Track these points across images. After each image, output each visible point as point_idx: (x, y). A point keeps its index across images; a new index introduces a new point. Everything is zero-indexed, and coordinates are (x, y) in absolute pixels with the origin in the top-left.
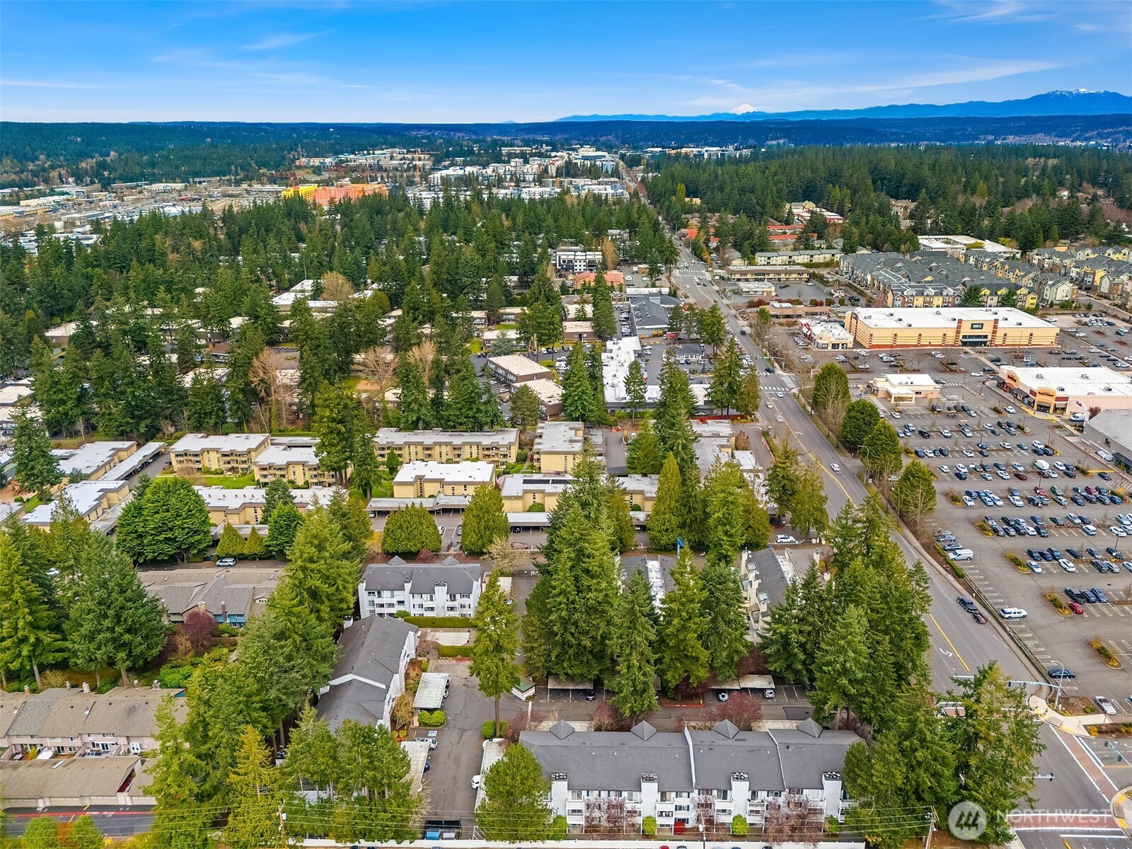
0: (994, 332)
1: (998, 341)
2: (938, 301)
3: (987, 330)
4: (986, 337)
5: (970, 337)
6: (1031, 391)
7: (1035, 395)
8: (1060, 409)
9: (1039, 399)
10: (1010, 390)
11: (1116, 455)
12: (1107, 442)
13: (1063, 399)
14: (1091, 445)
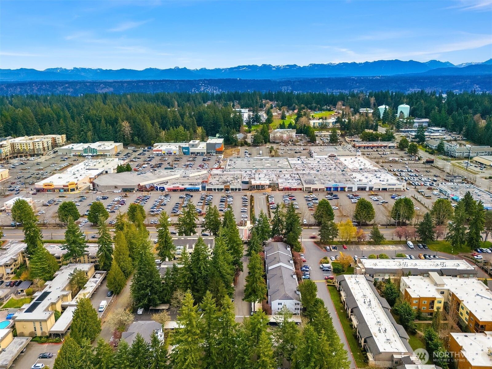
6: (64, 186)
7: (67, 186)
8: (77, 188)
9: (70, 187)
10: (48, 190)
11: (123, 189)
12: (116, 187)
13: (77, 184)
14: (108, 192)
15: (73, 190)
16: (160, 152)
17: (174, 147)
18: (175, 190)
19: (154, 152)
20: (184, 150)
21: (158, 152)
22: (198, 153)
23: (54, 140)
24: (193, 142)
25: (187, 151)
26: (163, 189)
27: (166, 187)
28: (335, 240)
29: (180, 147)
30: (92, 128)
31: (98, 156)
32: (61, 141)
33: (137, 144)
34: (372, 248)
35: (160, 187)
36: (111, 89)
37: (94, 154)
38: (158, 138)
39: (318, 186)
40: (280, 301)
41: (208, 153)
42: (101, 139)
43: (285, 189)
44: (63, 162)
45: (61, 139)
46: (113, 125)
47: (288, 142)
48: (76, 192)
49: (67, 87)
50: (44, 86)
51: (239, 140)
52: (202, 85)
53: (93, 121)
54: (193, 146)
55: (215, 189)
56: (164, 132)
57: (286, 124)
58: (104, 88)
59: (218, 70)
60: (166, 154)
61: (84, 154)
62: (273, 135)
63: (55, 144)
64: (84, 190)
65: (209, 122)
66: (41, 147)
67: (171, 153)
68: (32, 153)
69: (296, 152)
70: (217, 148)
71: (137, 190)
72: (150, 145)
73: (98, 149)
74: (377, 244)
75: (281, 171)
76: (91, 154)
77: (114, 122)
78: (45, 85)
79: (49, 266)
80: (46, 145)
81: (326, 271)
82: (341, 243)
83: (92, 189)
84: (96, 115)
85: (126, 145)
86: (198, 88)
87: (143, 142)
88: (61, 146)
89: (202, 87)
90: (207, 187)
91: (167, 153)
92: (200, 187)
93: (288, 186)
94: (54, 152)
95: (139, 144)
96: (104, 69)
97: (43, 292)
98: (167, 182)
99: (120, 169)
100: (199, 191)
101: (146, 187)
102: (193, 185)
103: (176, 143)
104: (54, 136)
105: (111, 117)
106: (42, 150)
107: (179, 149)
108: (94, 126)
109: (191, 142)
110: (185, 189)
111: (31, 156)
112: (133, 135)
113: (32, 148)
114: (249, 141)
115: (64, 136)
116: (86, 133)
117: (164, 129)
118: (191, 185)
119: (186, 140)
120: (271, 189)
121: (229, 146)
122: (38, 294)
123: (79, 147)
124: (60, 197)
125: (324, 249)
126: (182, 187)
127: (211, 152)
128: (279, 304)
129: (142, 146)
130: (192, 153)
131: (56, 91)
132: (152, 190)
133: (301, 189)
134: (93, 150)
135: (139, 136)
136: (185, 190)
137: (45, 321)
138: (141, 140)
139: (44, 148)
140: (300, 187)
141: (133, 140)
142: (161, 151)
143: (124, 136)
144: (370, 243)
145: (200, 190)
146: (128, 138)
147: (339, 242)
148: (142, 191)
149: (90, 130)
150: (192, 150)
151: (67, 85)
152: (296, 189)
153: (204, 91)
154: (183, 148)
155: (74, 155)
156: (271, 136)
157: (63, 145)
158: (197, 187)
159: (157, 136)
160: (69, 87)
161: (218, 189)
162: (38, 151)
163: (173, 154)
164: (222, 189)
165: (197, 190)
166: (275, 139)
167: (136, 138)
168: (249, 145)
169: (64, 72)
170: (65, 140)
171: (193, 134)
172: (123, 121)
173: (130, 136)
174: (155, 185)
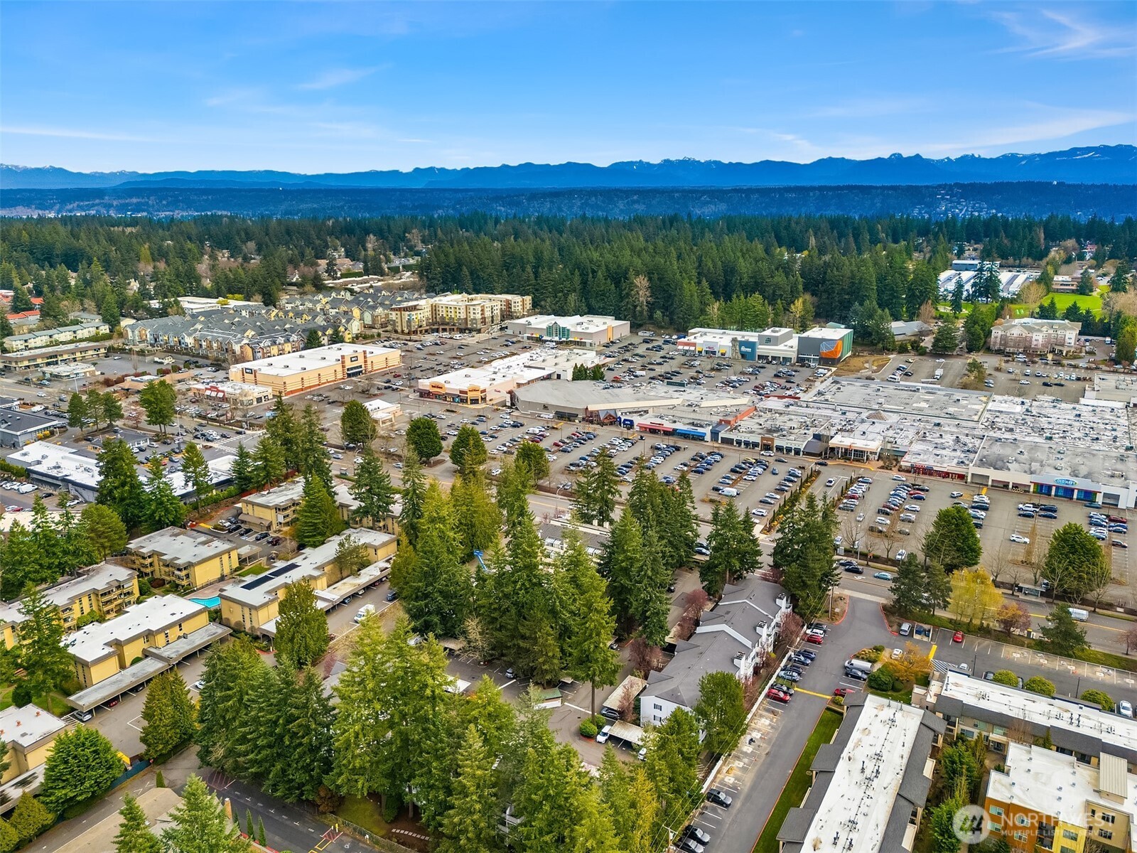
0: (366, 362)
1: (369, 368)
2: (288, 347)
3: (361, 362)
4: (361, 367)
5: (352, 369)
6: (461, 392)
7: (466, 393)
8: (484, 399)
9: (471, 395)
10: (437, 396)
11: (557, 413)
12: (545, 407)
13: (484, 391)
14: (532, 414)
15: (475, 401)
16: (692, 348)
17: (721, 340)
18: (653, 431)
19: (680, 347)
20: (743, 349)
21: (686, 348)
22: (774, 358)
23: (508, 304)
24: (773, 331)
25: (749, 350)
26: (630, 425)
27: (637, 420)
28: (939, 613)
29: (734, 340)
30: (578, 287)
31: (567, 343)
32: (520, 308)
33: (659, 326)
34: (1042, 660)
35: (625, 420)
36: (723, 207)
37: (563, 339)
38: (701, 318)
39: (1013, 475)
40: (660, 702)
41: (800, 360)
42: (592, 311)
43: (915, 470)
44: (505, 348)
45: (520, 303)
46: (617, 283)
47: (1043, 356)
48: (481, 406)
49: (634, 202)
50: (593, 199)
51: (897, 338)
52: (943, 199)
53: (585, 273)
54: (769, 340)
55: (739, 443)
56: (716, 305)
57: (1058, 306)
58: (708, 203)
59: (1010, 160)
60: (703, 353)
61: (545, 338)
62: (1000, 333)
63: (508, 314)
64: (497, 404)
65: (837, 288)
66: (479, 316)
67: (714, 353)
68: (463, 327)
69: (1045, 384)
70: (824, 350)
71: (583, 419)
72: (683, 331)
73: (572, 329)
74: (1061, 654)
75: (938, 425)
76: (557, 339)
77: (619, 277)
78: (596, 196)
79: (323, 523)
80: (488, 314)
81: (853, 676)
82: (955, 625)
83: (508, 404)
84: (591, 261)
85: (635, 328)
86: (931, 205)
87: (671, 324)
88: (518, 318)
89: (943, 203)
90: (721, 435)
91: (707, 352)
92: (707, 431)
93: (930, 462)
94: (502, 329)
95: (662, 327)
96: (726, 162)
97: (289, 563)
98: (646, 412)
99: (580, 374)
100: (703, 440)
101: (598, 416)
102: (696, 425)
103: (741, 330)
104: (509, 297)
105: (619, 266)
106: (479, 322)
107: (734, 345)
108: (584, 283)
109: (768, 332)
110: (675, 430)
111: (462, 331)
112: (652, 308)
113: (463, 316)
114: (928, 342)
115: (528, 299)
116: (566, 296)
117: (717, 299)
118: (693, 424)
119: (759, 324)
120: (881, 463)
121: (863, 348)
122: (280, 565)
123: (541, 322)
124: (448, 411)
125: (895, 627)
126: (668, 425)
127: (808, 359)
128: (656, 706)
129: (669, 331)
130: (760, 357)
131: (613, 209)
132: (611, 424)
133: (962, 477)
134: (564, 332)
135: (665, 309)
136: (673, 433)
137: (256, 608)
138: (667, 319)
139: (484, 318)
140: (960, 470)
141: (651, 317)
142: (694, 345)
143: (636, 307)
144: (1040, 646)
145: (708, 438)
146: (641, 312)
147: (951, 621)
148: (592, 422)
149: (575, 291)
150: (763, 349)
151: (635, 197)
152: (946, 475)
153: (945, 213)
154: (742, 343)
155: (528, 338)
156: (997, 333)
157: (523, 316)
158: (700, 430)
159: (703, 312)
160: (637, 202)
161: (747, 444)
162: (472, 324)
163: (718, 355)
164: (755, 445)
165: (700, 438)
166: (1006, 345)
167: (658, 314)
168: (921, 352)
169: (643, 168)
170: (528, 306)
171: (782, 314)
172: (637, 274)
173: (646, 308)
174: (619, 414)
